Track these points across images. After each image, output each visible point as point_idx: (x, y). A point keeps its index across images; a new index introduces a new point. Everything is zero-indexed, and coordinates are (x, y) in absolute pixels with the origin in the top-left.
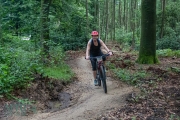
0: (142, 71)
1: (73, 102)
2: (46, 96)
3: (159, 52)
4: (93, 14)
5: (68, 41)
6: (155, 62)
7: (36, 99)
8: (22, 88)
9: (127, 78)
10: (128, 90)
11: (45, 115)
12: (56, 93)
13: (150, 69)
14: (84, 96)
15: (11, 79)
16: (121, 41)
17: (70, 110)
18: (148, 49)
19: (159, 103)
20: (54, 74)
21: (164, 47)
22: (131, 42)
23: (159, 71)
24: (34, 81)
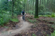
0: (35, 20)
1: (18, 27)
2: (12, 26)
3: (39, 16)
4: (24, 7)
5: (18, 13)
6: (38, 18)
7: (9, 26)
8: (6, 24)
9: (32, 22)
10: (32, 24)
11: (11, 30)
12: (14, 25)
13: (37, 19)
14: (21, 26)
15: (3, 22)
16: (30, 13)
17: (17, 29)
18: (37, 15)
19: (39, 28)
20: (14, 20)
21: (40, 14)
22: (32, 13)
23: (39, 20)
24: (9, 22)
